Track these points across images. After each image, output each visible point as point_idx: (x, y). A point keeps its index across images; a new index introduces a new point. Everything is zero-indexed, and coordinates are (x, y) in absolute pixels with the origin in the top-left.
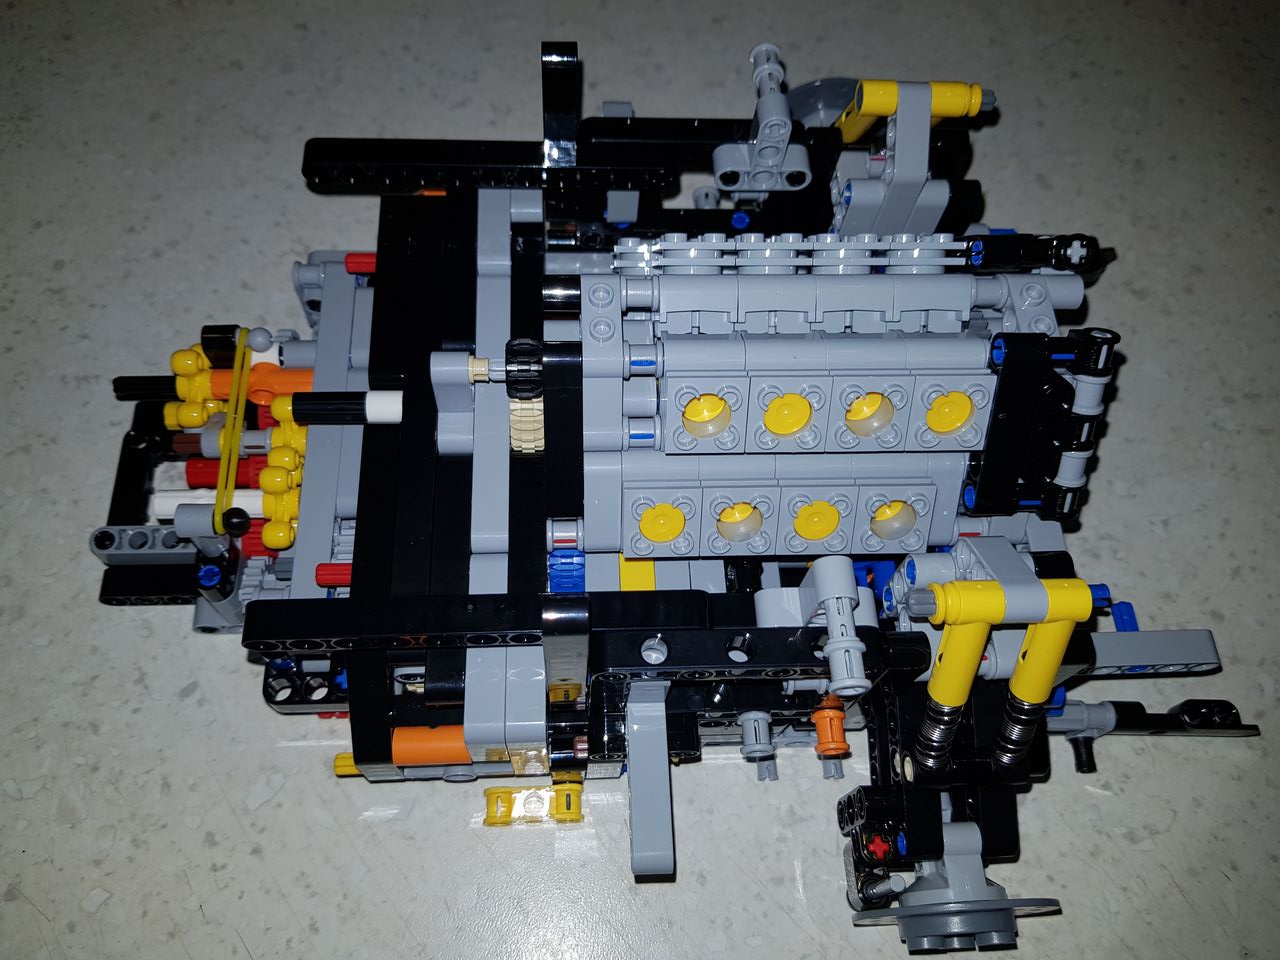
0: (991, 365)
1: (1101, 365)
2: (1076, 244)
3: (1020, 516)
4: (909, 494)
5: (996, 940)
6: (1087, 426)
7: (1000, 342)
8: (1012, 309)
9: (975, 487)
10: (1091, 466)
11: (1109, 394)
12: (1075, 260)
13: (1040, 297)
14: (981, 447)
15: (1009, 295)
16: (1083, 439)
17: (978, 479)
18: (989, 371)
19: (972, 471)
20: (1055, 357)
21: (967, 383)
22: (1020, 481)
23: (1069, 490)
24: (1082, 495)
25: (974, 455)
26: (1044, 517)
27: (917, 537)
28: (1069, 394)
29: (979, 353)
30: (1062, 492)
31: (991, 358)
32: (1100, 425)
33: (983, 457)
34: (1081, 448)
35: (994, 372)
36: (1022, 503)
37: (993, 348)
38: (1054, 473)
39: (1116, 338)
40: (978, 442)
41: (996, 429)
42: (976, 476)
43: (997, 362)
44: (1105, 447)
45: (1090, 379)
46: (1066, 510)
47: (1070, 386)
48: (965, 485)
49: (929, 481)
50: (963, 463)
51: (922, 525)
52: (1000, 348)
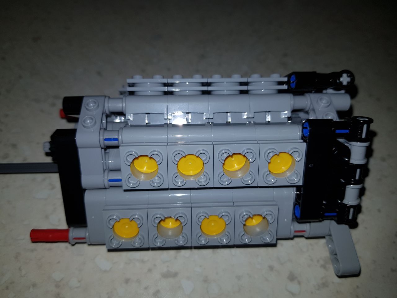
0: (303, 138)
1: (364, 136)
2: (345, 75)
3: (326, 223)
4: (264, 211)
6: (358, 171)
7: (307, 125)
8: (314, 110)
9: (300, 206)
10: (362, 192)
11: (369, 153)
12: (345, 83)
13: (328, 103)
14: (301, 183)
15: (311, 103)
16: (357, 178)
17: (300, 202)
18: (302, 141)
19: (298, 197)
20: (338, 131)
21: (289, 148)
22: (324, 202)
23: (352, 206)
24: (358, 209)
25: (298, 188)
26: (339, 222)
27: (269, 235)
28: (348, 152)
29: (297, 132)
30: (347, 208)
31: (303, 135)
32: (365, 170)
33: (302, 189)
34: (356, 183)
35: (305, 141)
36: (326, 214)
37: (303, 128)
38: (342, 197)
39: (370, 121)
40: (298, 180)
41: (308, 173)
42: (300, 200)
43: (305, 135)
44: (369, 182)
45: (359, 144)
46: (350, 217)
47: (347, 147)
48: (295, 205)
49: (274, 203)
50: (293, 192)
51: (273, 228)
52: (306, 128)
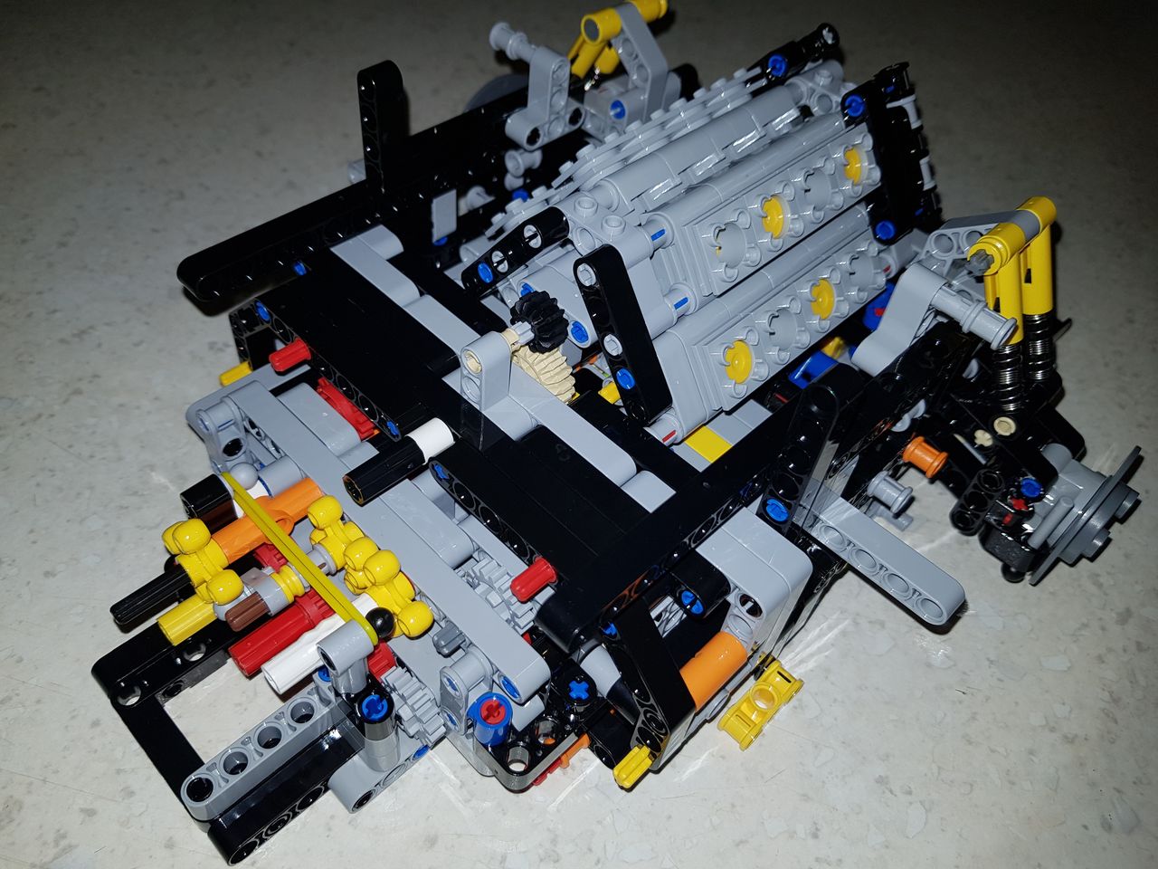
1: (908, 86)
2: (824, 32)
5: (1128, 504)
16: (922, 148)
21: (856, 134)
43: (855, 116)
46: (936, 207)
